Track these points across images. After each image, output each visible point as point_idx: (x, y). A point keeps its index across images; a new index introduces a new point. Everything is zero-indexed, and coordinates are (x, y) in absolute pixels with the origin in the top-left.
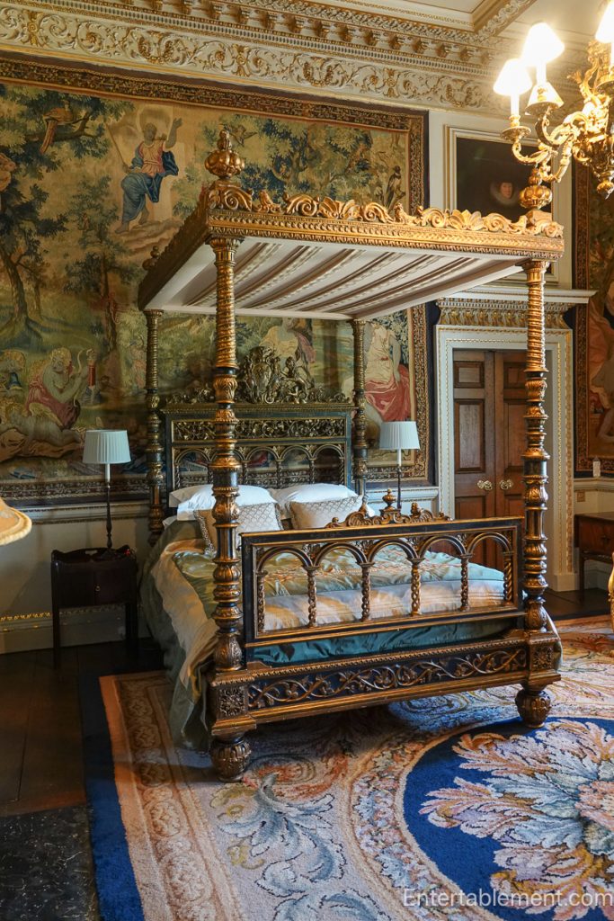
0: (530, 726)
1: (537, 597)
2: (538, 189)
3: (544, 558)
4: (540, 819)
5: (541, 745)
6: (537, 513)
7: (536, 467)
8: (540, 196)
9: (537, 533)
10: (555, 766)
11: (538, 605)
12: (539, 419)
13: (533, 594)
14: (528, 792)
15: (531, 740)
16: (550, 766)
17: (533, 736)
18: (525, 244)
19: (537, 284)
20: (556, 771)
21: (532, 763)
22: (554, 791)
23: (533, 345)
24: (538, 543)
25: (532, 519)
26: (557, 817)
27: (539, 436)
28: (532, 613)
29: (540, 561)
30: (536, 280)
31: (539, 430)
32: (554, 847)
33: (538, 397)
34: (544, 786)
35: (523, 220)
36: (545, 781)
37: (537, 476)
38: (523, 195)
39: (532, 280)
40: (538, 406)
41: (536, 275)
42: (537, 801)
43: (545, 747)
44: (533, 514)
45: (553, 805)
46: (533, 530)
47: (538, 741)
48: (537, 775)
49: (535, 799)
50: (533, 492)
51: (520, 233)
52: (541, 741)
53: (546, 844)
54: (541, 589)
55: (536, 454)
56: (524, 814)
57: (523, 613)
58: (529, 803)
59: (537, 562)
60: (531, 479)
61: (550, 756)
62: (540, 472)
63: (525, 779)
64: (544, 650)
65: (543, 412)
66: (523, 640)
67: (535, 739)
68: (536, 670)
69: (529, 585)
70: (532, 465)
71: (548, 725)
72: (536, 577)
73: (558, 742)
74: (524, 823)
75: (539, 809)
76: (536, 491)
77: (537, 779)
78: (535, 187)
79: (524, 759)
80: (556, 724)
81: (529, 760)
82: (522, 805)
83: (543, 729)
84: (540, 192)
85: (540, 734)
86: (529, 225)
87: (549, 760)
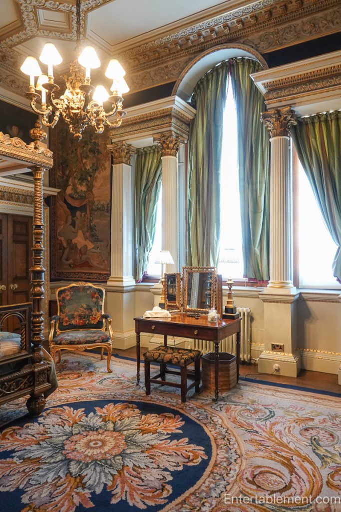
0: (35, 416)
1: (39, 345)
2: (40, 130)
3: (43, 324)
4: (45, 467)
5: (41, 425)
6: (39, 300)
7: (39, 275)
8: (41, 134)
9: (39, 311)
10: (50, 435)
11: (40, 349)
12: (41, 250)
13: (37, 344)
14: (36, 454)
15: (36, 424)
16: (47, 435)
17: (37, 421)
18: (34, 157)
19: (39, 179)
20: (51, 437)
21: (38, 437)
22: (51, 448)
23: (37, 211)
24: (39, 316)
25: (36, 303)
26: (54, 462)
27: (40, 259)
28: (36, 355)
29: (41, 325)
30: (39, 177)
31: (40, 256)
32: (54, 480)
33: (40, 239)
34: (45, 447)
35: (32, 145)
36: (46, 445)
37: (39, 280)
38: (32, 132)
39: (37, 177)
40: (40, 243)
41: (39, 174)
42: (43, 457)
43: (44, 426)
44: (37, 300)
45: (52, 457)
46: (37, 309)
47: (39, 424)
48: (41, 443)
49: (41, 457)
50: (37, 289)
51: (31, 151)
52: (41, 423)
53: (50, 480)
54: (41, 340)
55: (38, 269)
56: (36, 467)
57: (31, 355)
58: (38, 460)
59: (39, 326)
60: (36, 282)
61: (47, 430)
62: (41, 278)
63: (35, 447)
64: (43, 373)
65: (42, 246)
66: (31, 370)
67: (38, 423)
68: (38, 385)
69: (34, 340)
70: (36, 275)
71: (44, 414)
72: (38, 334)
73: (50, 421)
74: (36, 473)
75: (44, 461)
76: (39, 288)
77: (41, 445)
78: (38, 129)
79: (33, 436)
80: (48, 411)
81: (36, 436)
82: (34, 463)
83: (42, 416)
84: (41, 132)
85: (41, 420)
86: (36, 148)
87: (47, 432)
